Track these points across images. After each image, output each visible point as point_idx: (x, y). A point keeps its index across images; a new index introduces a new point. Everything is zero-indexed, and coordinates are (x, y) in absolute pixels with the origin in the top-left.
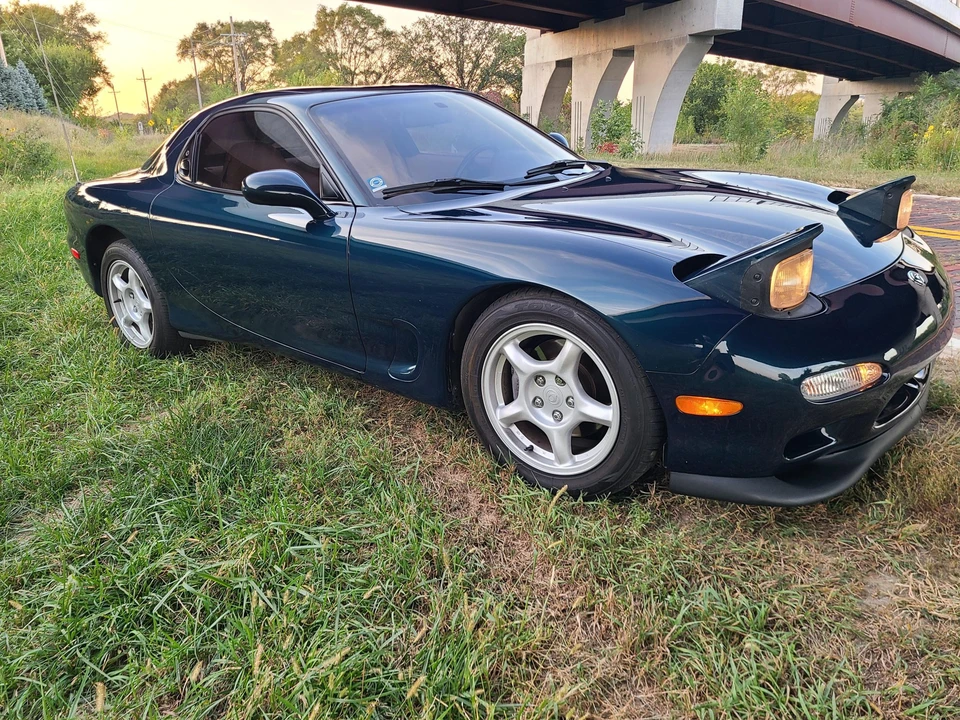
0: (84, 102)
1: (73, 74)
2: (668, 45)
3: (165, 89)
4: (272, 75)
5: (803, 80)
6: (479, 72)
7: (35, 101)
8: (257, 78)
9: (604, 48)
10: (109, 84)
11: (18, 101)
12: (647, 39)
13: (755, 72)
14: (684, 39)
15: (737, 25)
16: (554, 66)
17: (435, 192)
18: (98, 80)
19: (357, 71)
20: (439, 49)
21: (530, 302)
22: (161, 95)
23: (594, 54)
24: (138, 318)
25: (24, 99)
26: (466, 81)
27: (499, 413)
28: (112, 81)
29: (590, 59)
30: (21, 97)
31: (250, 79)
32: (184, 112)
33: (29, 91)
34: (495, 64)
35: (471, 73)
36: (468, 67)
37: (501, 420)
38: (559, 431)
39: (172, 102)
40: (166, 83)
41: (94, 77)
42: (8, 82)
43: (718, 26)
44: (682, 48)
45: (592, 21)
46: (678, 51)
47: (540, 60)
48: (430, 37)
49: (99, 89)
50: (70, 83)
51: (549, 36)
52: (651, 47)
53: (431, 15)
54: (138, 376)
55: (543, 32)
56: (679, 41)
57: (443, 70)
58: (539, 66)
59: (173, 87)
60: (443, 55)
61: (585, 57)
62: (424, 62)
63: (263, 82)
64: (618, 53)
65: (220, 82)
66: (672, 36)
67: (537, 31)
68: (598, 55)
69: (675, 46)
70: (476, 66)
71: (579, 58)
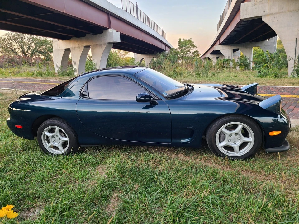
2: (101, 46)
5: (127, 54)
6: (30, 51)
9: (81, 45)
12: (94, 43)
13: (114, 52)
14: (106, 44)
15: (119, 41)
16: (64, 50)
20: (14, 43)
23: (77, 47)
29: (76, 48)
34: (36, 48)
35: (27, 51)
36: (26, 49)
43: (115, 41)
44: (106, 46)
45: (76, 37)
46: (104, 47)
47: (59, 48)
48: (10, 39)
51: (61, 41)
52: (96, 46)
53: (10, 32)
55: (58, 40)
56: (104, 44)
57: (16, 50)
58: (59, 50)
60: (16, 45)
61: (75, 48)
62: (8, 48)
64: (85, 47)
66: (102, 42)
67: (57, 40)
68: (79, 47)
69: (103, 46)
70: (29, 49)
71: (72, 48)
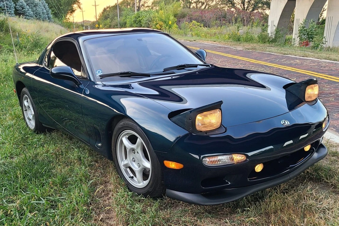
0: (68, 16)
1: (64, 3)
3: (105, 10)
4: (153, 3)
7: (47, 16)
8: (146, 5)
10: (80, 8)
11: (40, 16)
16: (287, 1)
17: (121, 77)
18: (75, 6)
19: (192, 2)
21: (127, 122)
22: (103, 13)
24: (31, 117)
25: (42, 15)
26: (246, 6)
27: (122, 163)
28: (81, 6)
30: (41, 14)
31: (143, 5)
32: (112, 21)
33: (45, 11)
37: (123, 166)
38: (138, 171)
39: (107, 16)
40: (106, 7)
41: (74, 4)
42: (36, 7)
49: (75, 10)
50: (62, 7)
54: (24, 140)
58: (279, 1)
59: (108, 9)
63: (149, 6)
65: (129, 7)
